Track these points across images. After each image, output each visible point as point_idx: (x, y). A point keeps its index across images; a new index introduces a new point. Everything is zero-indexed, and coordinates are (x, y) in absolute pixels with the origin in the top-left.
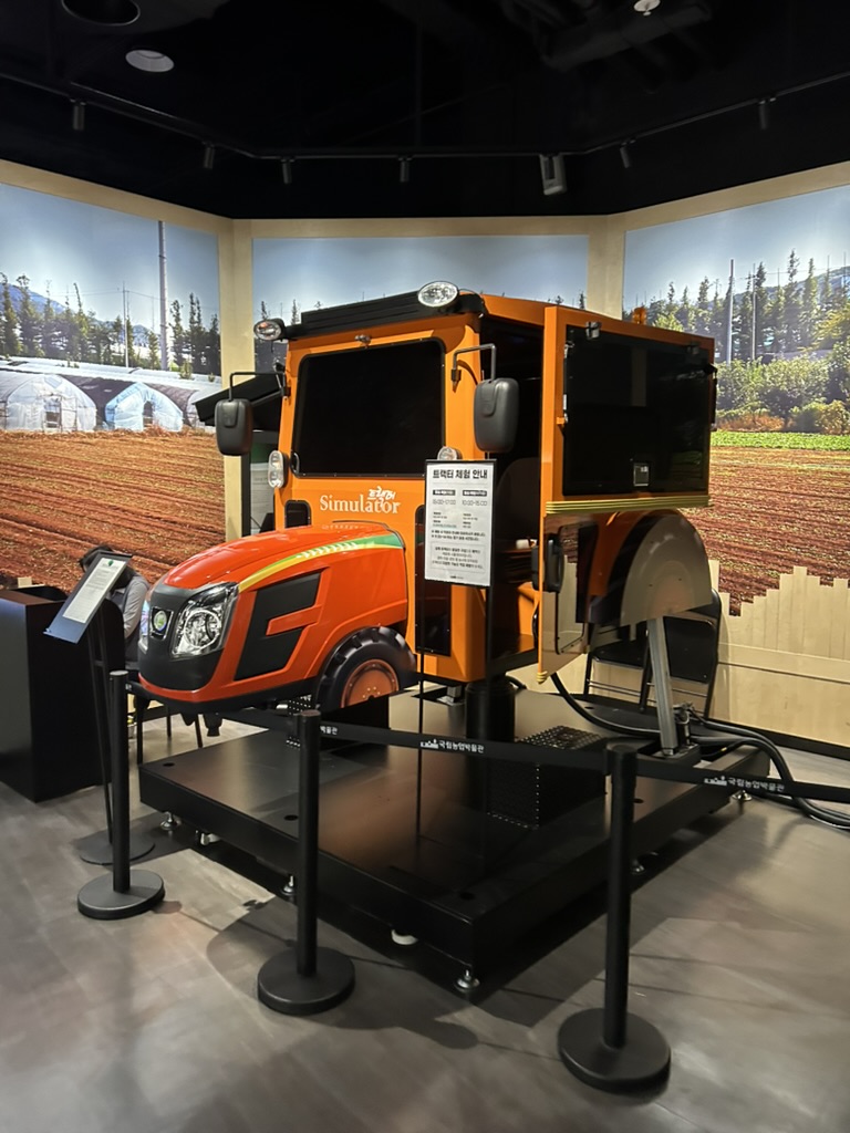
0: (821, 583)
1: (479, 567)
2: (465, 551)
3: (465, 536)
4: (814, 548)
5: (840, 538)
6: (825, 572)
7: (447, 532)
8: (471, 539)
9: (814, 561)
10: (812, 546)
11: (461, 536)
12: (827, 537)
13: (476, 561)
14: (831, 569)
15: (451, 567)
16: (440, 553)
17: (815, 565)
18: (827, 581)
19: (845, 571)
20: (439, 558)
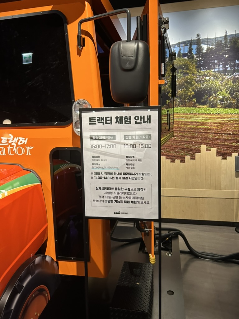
0: (171, 162)
1: (145, 203)
2: (129, 189)
3: (129, 176)
4: (168, 149)
5: (177, 145)
6: (172, 158)
7: (109, 174)
8: (136, 178)
9: (168, 154)
10: (167, 149)
11: (125, 176)
12: (172, 145)
13: (142, 198)
14: (174, 156)
15: (114, 204)
16: (102, 192)
17: (168, 156)
18: (173, 161)
19: (179, 157)
20: (100, 197)
